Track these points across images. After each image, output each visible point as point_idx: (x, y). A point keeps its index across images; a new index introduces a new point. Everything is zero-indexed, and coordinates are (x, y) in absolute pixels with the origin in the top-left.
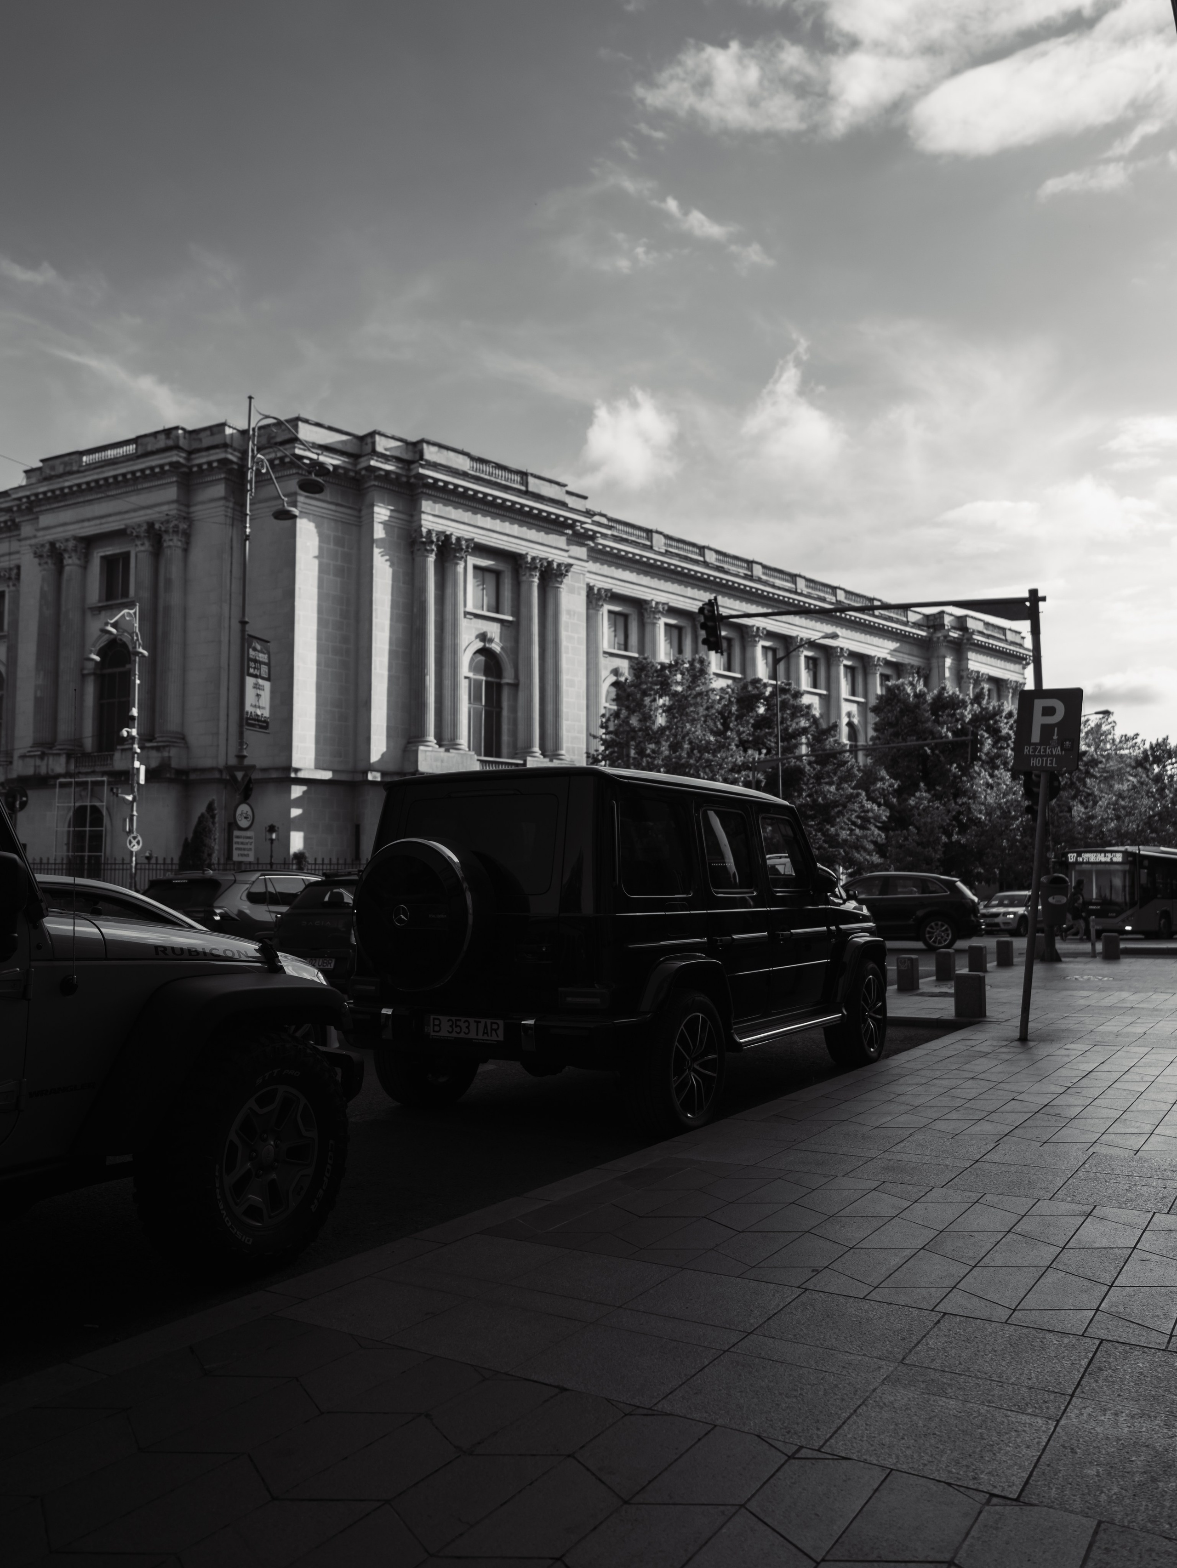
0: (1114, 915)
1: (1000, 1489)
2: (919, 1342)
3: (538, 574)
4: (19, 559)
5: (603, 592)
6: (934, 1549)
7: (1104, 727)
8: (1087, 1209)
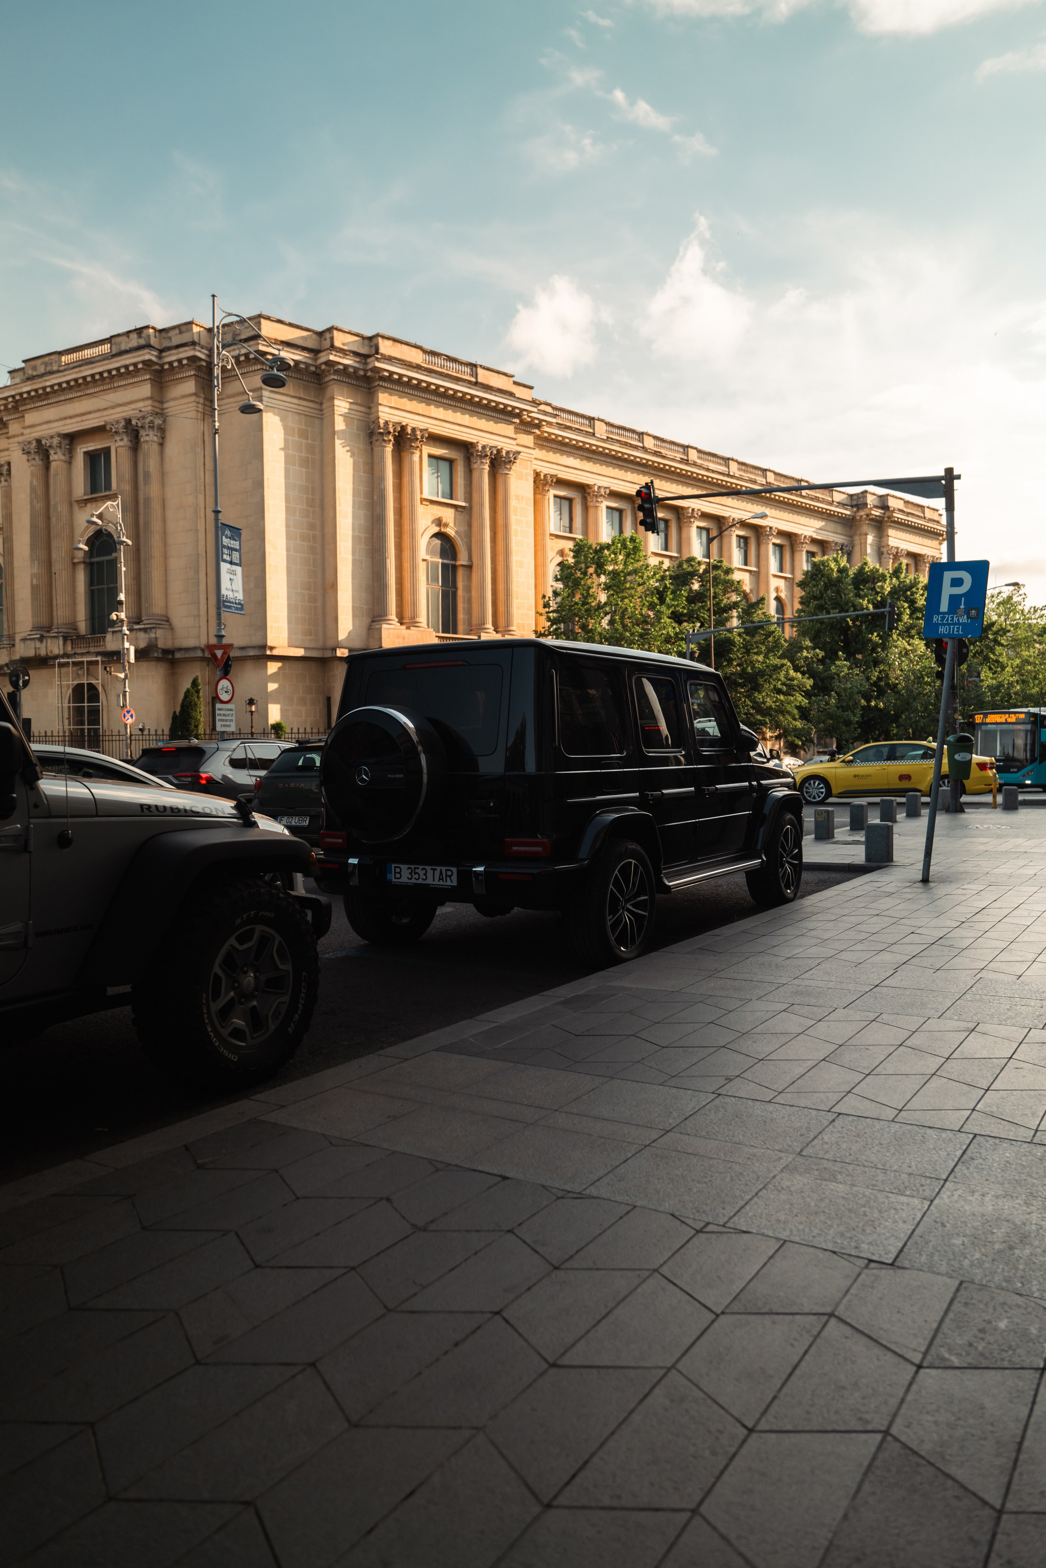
0: (1016, 770)
1: (878, 1256)
2: (815, 1138)
3: (488, 462)
4: (9, 456)
5: (549, 476)
6: (817, 1304)
7: (1015, 599)
8: (972, 1025)
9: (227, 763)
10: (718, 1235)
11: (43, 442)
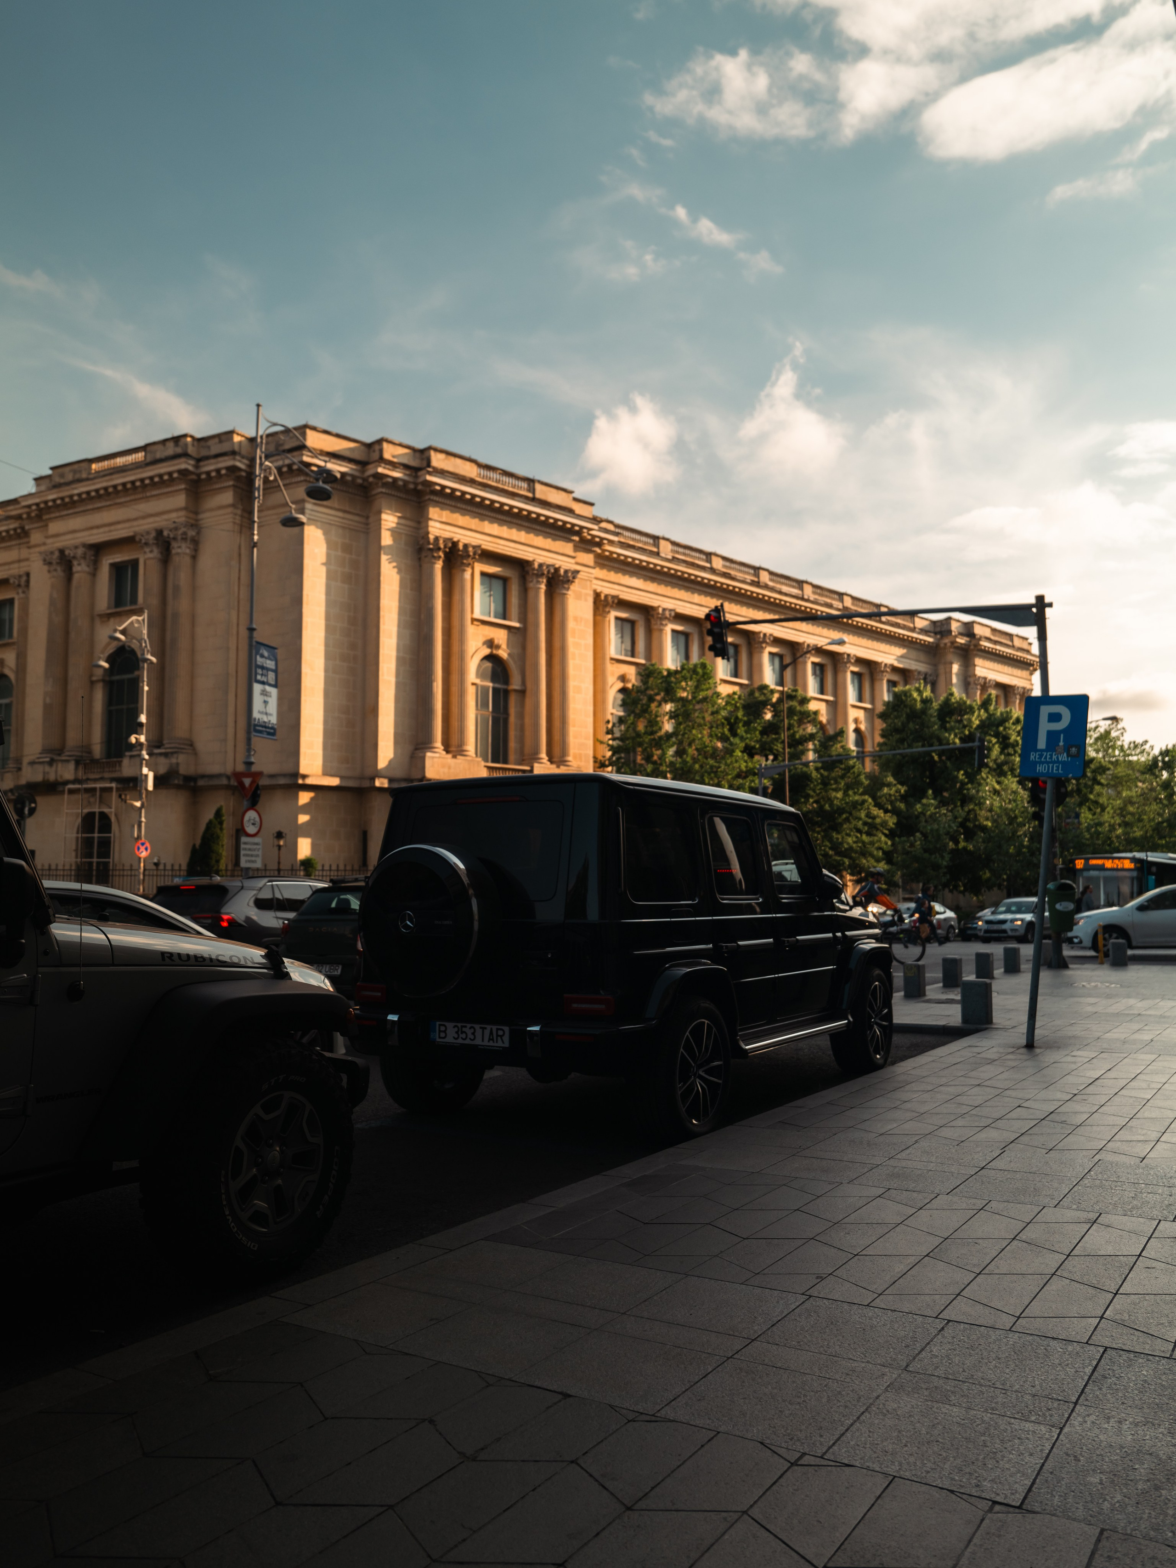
1: (1003, 1496)
2: (923, 1350)
3: (545, 581)
4: (29, 566)
5: (610, 598)
7: (1114, 734)
8: (1093, 1216)
9: (252, 903)
10: (816, 1468)
11: (66, 553)
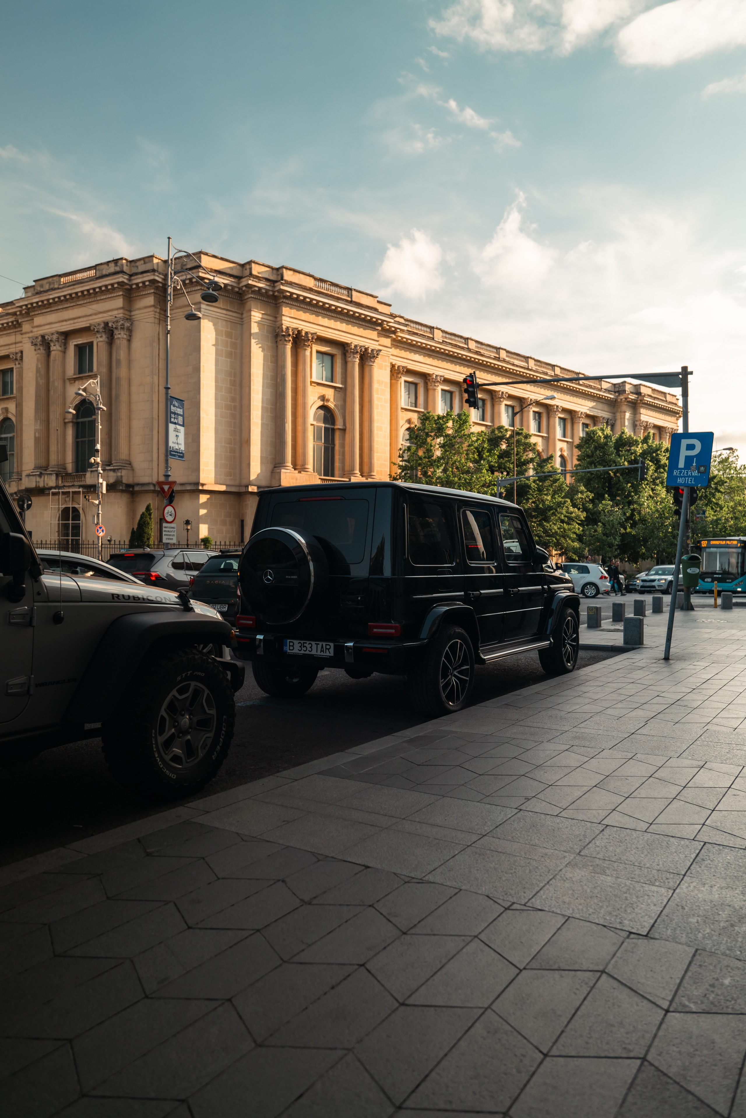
0: (730, 581)
2: (590, 842)
5: (401, 368)
6: (592, 963)
7: (731, 459)
8: (702, 763)
9: (170, 565)
10: (521, 911)
11: (46, 338)
